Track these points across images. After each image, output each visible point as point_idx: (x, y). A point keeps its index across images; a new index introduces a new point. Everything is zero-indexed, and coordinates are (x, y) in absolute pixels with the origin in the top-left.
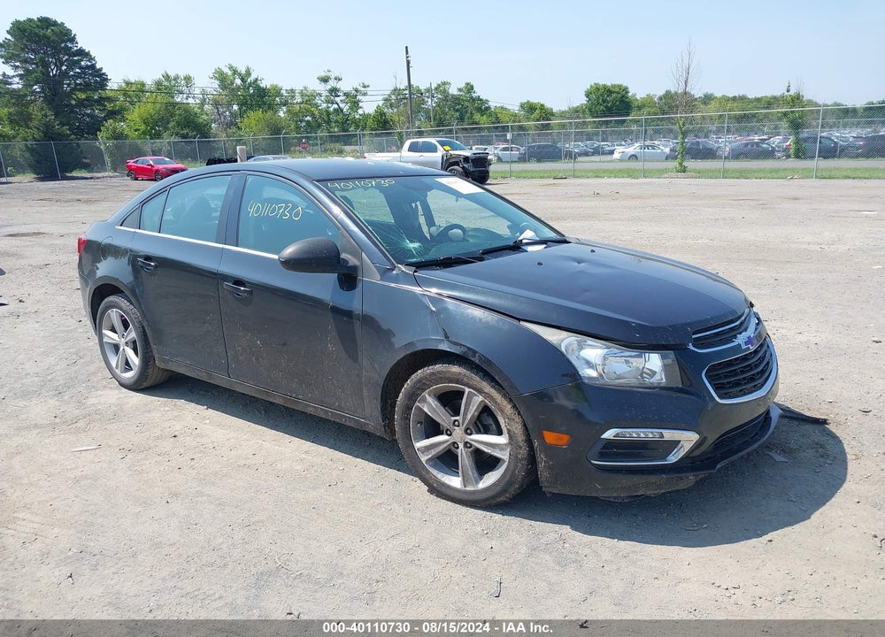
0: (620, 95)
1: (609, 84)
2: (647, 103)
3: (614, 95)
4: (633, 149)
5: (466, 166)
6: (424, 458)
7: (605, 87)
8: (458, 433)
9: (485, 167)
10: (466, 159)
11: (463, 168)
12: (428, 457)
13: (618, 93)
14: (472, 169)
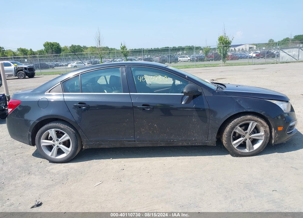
0: (57, 46)
1: (52, 42)
2: (65, 49)
3: (55, 46)
4: (75, 64)
5: (26, 71)
6: (235, 147)
7: (51, 43)
8: (247, 136)
9: (33, 71)
10: (26, 68)
11: (25, 72)
12: (236, 146)
13: (56, 45)
14: (28, 72)
